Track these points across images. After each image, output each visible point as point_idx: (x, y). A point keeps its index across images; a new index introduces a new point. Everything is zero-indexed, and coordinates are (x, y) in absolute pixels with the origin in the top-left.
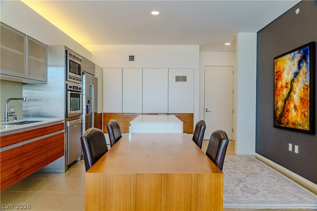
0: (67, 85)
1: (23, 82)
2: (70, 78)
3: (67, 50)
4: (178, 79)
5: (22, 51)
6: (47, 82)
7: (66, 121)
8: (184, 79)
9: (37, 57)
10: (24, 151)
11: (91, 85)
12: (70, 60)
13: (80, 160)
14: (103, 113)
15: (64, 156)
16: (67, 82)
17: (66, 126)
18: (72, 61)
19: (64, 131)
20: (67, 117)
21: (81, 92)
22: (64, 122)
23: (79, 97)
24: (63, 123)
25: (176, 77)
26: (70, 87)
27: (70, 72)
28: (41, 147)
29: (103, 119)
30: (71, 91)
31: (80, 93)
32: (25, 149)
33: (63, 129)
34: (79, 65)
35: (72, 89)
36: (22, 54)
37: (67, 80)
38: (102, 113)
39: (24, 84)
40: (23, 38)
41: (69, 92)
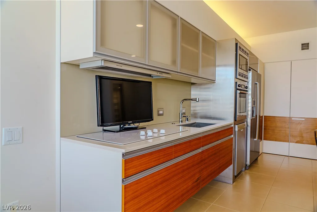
0: (236, 83)
1: (192, 82)
2: (240, 75)
3: (237, 43)
6: (215, 81)
7: (235, 124)
9: (208, 54)
10: (203, 158)
11: (256, 83)
12: (240, 55)
13: (244, 170)
14: (264, 116)
15: (232, 165)
16: (237, 80)
17: (234, 131)
19: (233, 136)
20: (236, 120)
21: (247, 91)
22: (233, 125)
23: (246, 98)
24: (232, 127)
26: (239, 85)
27: (239, 68)
28: (215, 154)
29: (264, 123)
30: (240, 90)
32: (204, 156)
33: (232, 134)
34: (246, 59)
35: (240, 88)
37: (237, 78)
38: (262, 116)
39: (193, 84)
40: (198, 33)
41: (238, 92)
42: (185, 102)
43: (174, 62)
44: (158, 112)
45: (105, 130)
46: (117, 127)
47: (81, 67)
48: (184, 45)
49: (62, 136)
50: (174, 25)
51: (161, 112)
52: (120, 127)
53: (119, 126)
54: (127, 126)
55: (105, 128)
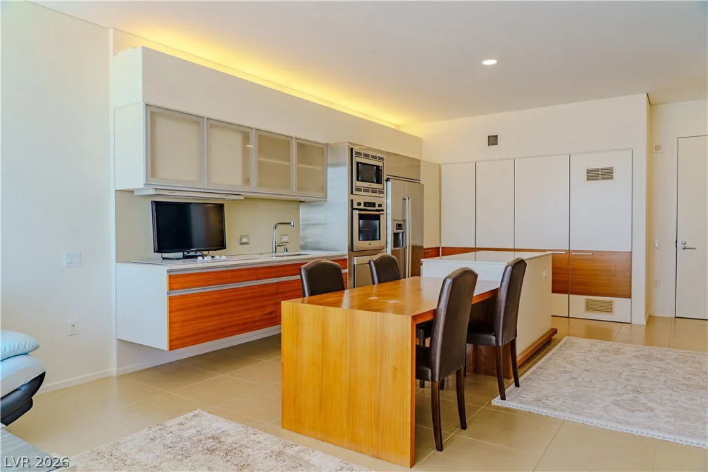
0: (352, 201)
2: (357, 190)
3: (353, 148)
4: (593, 175)
5: (288, 159)
6: (327, 199)
7: (350, 256)
8: (607, 174)
9: (311, 165)
10: (280, 291)
11: (405, 198)
12: (358, 163)
14: (442, 248)
16: (352, 197)
17: (350, 265)
18: (361, 163)
19: (347, 271)
20: (352, 251)
21: (383, 210)
22: (347, 257)
23: (380, 220)
24: (346, 260)
25: (589, 171)
26: (359, 204)
27: (358, 180)
30: (360, 210)
31: (381, 212)
34: (378, 167)
35: (362, 207)
36: (287, 163)
37: (352, 193)
38: (439, 248)
39: (301, 202)
40: (289, 142)
41: (356, 213)
42: (279, 227)
43: (247, 181)
44: (241, 240)
45: (164, 258)
46: (180, 255)
47: (135, 194)
48: (262, 159)
49: (117, 261)
50: (246, 138)
51: (244, 240)
52: (184, 255)
53: (182, 253)
54: (191, 254)
55: (165, 255)
